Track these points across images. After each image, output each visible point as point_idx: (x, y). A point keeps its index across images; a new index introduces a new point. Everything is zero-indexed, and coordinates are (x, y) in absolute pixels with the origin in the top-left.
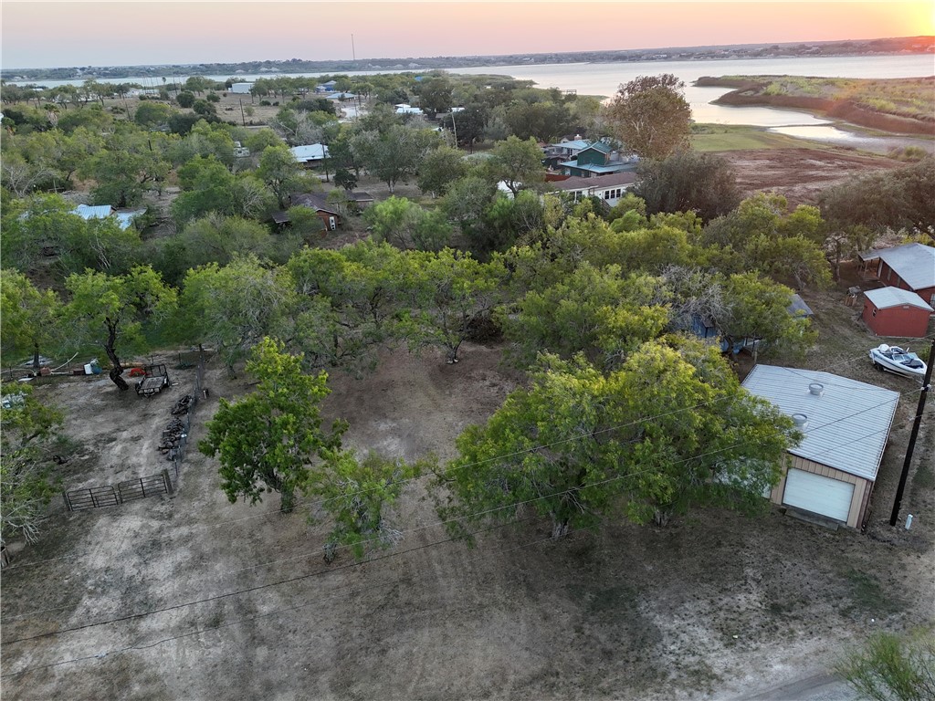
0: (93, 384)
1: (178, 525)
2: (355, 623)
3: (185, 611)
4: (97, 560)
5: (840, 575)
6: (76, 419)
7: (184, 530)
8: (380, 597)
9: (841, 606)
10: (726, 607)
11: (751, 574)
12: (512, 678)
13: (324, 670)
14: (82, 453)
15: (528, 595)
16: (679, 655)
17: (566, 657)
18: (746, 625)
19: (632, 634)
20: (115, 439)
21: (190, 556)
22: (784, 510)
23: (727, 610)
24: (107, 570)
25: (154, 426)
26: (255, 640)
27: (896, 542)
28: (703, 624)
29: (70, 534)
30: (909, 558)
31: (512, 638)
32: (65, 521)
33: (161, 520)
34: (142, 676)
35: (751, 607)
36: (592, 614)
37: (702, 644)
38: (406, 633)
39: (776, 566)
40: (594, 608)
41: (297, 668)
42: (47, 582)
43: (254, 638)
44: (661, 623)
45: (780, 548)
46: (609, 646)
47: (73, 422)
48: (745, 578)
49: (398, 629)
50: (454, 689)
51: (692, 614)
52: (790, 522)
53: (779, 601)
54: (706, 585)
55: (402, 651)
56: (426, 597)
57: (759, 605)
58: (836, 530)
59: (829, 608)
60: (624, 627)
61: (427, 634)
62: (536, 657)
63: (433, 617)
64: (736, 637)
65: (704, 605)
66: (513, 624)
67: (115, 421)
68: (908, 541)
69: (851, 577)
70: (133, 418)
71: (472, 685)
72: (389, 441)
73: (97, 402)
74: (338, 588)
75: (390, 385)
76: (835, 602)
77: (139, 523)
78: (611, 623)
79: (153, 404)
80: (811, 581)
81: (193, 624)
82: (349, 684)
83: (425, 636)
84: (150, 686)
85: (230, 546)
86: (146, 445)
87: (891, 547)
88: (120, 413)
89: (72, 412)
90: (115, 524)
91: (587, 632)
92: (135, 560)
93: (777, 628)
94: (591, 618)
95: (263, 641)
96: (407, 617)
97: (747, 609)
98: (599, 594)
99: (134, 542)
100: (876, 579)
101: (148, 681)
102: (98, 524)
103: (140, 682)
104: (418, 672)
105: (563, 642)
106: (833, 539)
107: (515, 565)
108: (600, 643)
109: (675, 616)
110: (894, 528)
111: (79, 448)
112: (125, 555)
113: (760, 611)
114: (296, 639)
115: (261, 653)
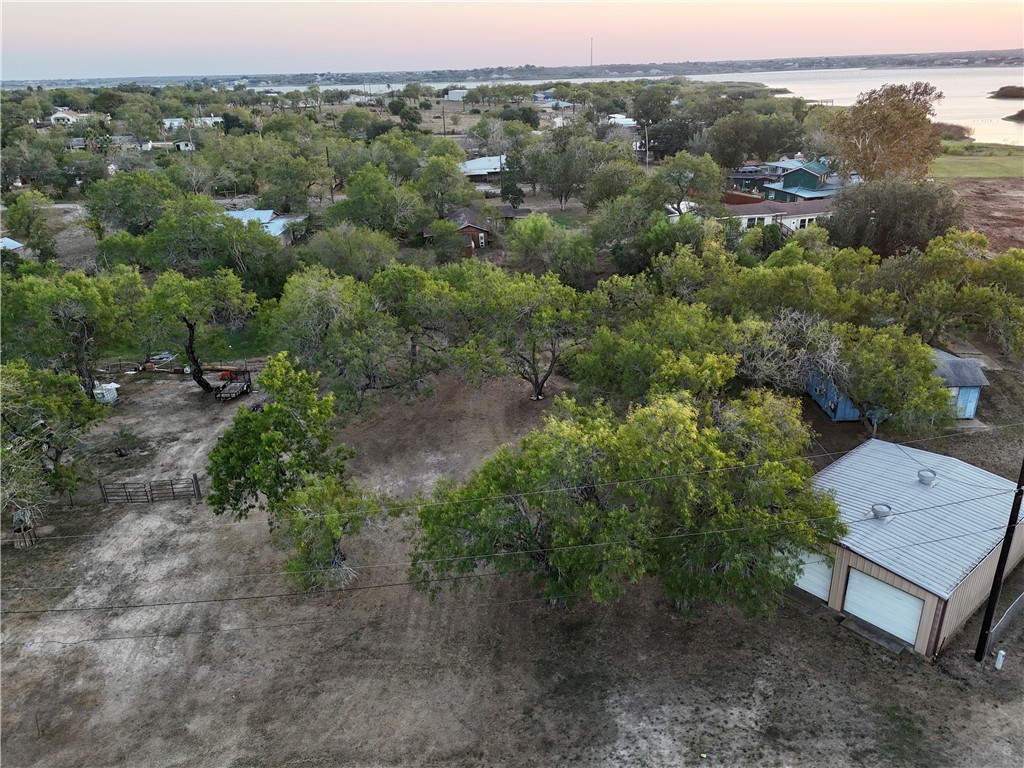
0: (184, 383)
1: (190, 532)
2: (303, 659)
3: (156, 617)
4: (106, 554)
5: (877, 708)
6: (154, 416)
7: (193, 537)
8: (340, 637)
9: (858, 746)
10: (711, 719)
11: (762, 687)
12: (431, 749)
13: (251, 701)
14: (143, 449)
15: (492, 663)
16: (625, 762)
17: (500, 739)
18: (725, 745)
19: (585, 728)
20: (178, 439)
21: (187, 563)
22: (843, 618)
23: (710, 723)
24: (111, 564)
25: (216, 431)
26: (204, 657)
27: (972, 682)
28: (672, 733)
29: (97, 525)
30: (982, 706)
31: (451, 707)
32: (98, 512)
33: (178, 524)
34: (90, 672)
35: (742, 725)
36: (551, 698)
37: (660, 756)
38: (346, 679)
39: (799, 684)
40: (557, 691)
41: (227, 693)
42: (56, 567)
43: (203, 656)
44: (623, 722)
45: (814, 662)
46: (553, 737)
47: (151, 418)
48: (751, 691)
49: (341, 674)
50: (366, 748)
51: (666, 719)
52: (842, 634)
53: (780, 725)
54: (699, 690)
55: (334, 697)
56: (385, 645)
57: (753, 725)
58: (899, 653)
59: (841, 745)
60: (580, 718)
61: (367, 684)
62: (468, 732)
63: (382, 667)
64: (705, 756)
65: (686, 712)
66: (461, 691)
67: (187, 422)
68: (990, 684)
69: (892, 714)
70: (203, 420)
71: (385, 748)
72: (430, 474)
73: (181, 401)
74: (305, 619)
75: (458, 416)
76: (853, 740)
77: (159, 524)
78: (567, 712)
79: (227, 409)
80: (833, 710)
81: (157, 630)
82: (267, 720)
83: (364, 686)
84: (91, 682)
85: (226, 559)
86: (201, 449)
87: (964, 687)
88: (194, 414)
89: (154, 408)
90: (138, 521)
91: (536, 716)
92: (138, 558)
93: (761, 756)
94: (548, 702)
95: (209, 660)
96: (356, 663)
97: (736, 726)
98: (571, 677)
99: (146, 541)
100: (923, 722)
101: (91, 678)
102: (124, 519)
103: (84, 677)
104: (339, 723)
105: (504, 721)
106: (890, 664)
107: (494, 628)
108: (544, 731)
109: (645, 718)
110: (978, 665)
111: (143, 444)
112: (132, 553)
113: (750, 733)
114: (240, 664)
115: (203, 671)
